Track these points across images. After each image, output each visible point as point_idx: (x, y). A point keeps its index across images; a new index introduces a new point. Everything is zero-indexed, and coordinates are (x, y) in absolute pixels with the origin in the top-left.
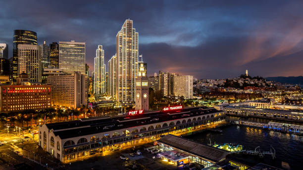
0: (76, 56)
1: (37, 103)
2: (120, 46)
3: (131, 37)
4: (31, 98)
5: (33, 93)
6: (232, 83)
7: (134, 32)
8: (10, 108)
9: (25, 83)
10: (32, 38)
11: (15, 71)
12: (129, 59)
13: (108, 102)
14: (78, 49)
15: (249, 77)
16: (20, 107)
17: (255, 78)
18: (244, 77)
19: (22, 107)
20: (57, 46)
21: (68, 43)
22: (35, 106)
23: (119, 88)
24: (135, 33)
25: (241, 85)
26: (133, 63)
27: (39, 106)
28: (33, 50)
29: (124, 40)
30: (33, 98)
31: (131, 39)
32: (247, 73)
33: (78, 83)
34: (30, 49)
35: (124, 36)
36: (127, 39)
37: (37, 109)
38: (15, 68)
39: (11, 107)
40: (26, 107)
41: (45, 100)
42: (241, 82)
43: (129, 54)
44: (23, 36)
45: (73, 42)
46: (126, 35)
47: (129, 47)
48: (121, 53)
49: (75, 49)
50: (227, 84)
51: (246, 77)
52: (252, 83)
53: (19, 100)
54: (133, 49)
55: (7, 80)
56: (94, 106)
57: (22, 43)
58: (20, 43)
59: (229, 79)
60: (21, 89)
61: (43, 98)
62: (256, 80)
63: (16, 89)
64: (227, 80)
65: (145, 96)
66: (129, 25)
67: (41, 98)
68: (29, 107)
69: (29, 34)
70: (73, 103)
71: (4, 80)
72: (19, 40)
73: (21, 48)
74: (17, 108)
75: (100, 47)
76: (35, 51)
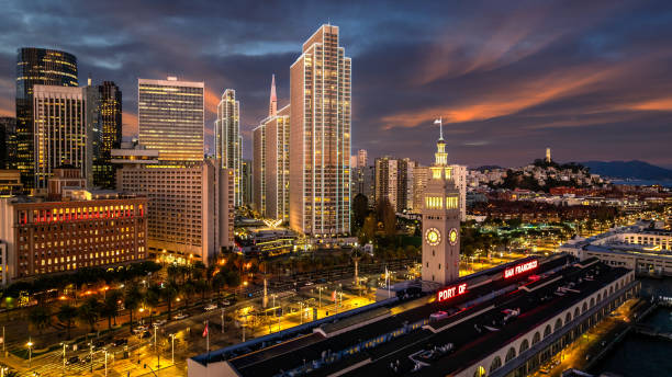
0: (182, 115)
1: (110, 249)
2: (306, 91)
3: (333, 69)
4: (94, 236)
5: (99, 220)
6: (520, 178)
7: (341, 57)
8: (40, 267)
9: (75, 193)
10: (65, 69)
11: (23, 152)
12: (330, 126)
13: (276, 235)
14: (186, 98)
15: (552, 164)
16: (65, 264)
17: (566, 166)
18: (541, 164)
19: (72, 263)
20: (113, 91)
21: (161, 82)
22: (105, 258)
23: (304, 199)
24: (345, 59)
25: (542, 183)
26: (340, 135)
27: (116, 256)
28: (74, 102)
29: (318, 77)
30: (99, 236)
31: (336, 73)
32: (548, 155)
33: (211, 190)
34: (63, 97)
35: (319, 68)
36: (324, 74)
37: (111, 264)
38: (23, 146)
39: (43, 262)
40: (84, 261)
41: (130, 239)
42: (540, 176)
43: (331, 112)
44: (43, 64)
45: (172, 80)
46: (323, 63)
47: (330, 95)
48: (310, 111)
49: (178, 98)
50: (511, 181)
51: (548, 164)
52: (566, 178)
53: (62, 244)
54: (340, 99)
55: (15, 182)
56: (249, 249)
57: (41, 82)
58: (35, 82)
59: (514, 169)
60: (67, 211)
61: (125, 233)
62: (570, 171)
63: (55, 211)
64: (509, 172)
65: (453, 236)
66: (331, 37)
67: (120, 233)
68: (89, 260)
69: (59, 58)
70: (198, 243)
71: (6, 182)
72: (34, 75)
73: (41, 96)
74: (60, 264)
75: (231, 94)
76: (79, 103)
